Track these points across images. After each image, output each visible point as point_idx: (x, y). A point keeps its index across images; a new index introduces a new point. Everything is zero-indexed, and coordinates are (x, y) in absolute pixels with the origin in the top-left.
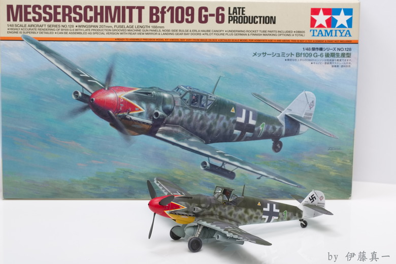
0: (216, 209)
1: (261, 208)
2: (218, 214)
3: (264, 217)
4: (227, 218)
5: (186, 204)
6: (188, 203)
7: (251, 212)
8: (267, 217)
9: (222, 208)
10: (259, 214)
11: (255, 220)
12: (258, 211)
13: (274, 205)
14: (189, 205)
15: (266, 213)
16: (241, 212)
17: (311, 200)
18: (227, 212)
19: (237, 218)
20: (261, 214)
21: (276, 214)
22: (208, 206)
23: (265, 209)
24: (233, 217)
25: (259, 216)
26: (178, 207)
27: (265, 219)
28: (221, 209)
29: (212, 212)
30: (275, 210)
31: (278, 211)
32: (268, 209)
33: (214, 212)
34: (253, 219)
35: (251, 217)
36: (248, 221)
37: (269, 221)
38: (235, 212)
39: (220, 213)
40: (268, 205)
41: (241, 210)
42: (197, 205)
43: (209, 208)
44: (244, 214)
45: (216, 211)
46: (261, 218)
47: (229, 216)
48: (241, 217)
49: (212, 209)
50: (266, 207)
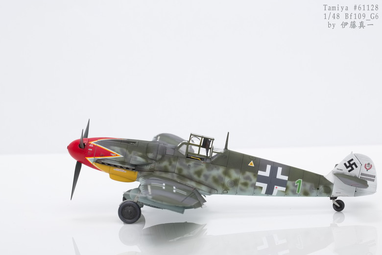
0: (174, 163)
1: (254, 170)
2: (176, 171)
3: (258, 184)
4: (191, 179)
5: (121, 151)
6: (125, 150)
7: (234, 174)
8: (265, 186)
9: (184, 162)
10: (251, 180)
11: (243, 187)
12: (248, 174)
13: (280, 170)
14: (128, 153)
15: (262, 179)
16: (218, 172)
17: (347, 167)
18: (192, 171)
19: (210, 181)
20: (254, 180)
21: (282, 183)
22: (159, 157)
23: (260, 173)
24: (202, 179)
25: (250, 183)
26: (109, 154)
27: (261, 188)
28: (181, 164)
29: (165, 167)
30: (279, 176)
31: (286, 178)
32: (267, 173)
33: (170, 168)
34: (240, 185)
35: (235, 183)
36: (231, 189)
37: (269, 192)
38: (206, 172)
39: (180, 170)
40: (269, 167)
41: (218, 169)
42: (140, 154)
43: (161, 160)
44: (223, 176)
45: (174, 167)
46: (254, 185)
47: (196, 177)
48: (217, 180)
49: (165, 163)
50: (264, 170)
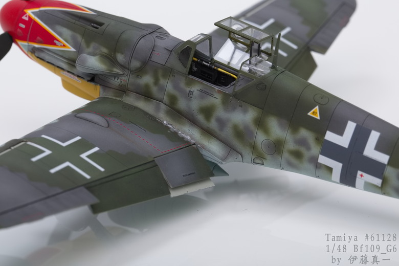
0: (162, 81)
1: (319, 128)
2: (166, 99)
3: (323, 160)
4: (193, 122)
5: (74, 38)
6: (79, 38)
7: (277, 129)
8: (337, 167)
9: (182, 85)
10: (309, 148)
11: (293, 160)
12: (304, 133)
13: (374, 136)
14: (83, 44)
15: (332, 151)
16: (244, 117)
18: (195, 105)
19: (228, 133)
20: (315, 149)
21: (374, 168)
22: (136, 64)
23: (330, 136)
24: (213, 125)
25: (307, 154)
26: (50, 40)
27: (330, 170)
28: (176, 87)
29: (147, 86)
30: (370, 151)
31: (384, 158)
32: (343, 140)
33: (154, 90)
34: (286, 155)
35: (277, 147)
36: (268, 157)
37: (348, 179)
38: (220, 112)
39: (173, 100)
40: (351, 127)
41: (245, 111)
42: (105, 50)
43: (140, 72)
44: (253, 127)
45: (162, 89)
46: (314, 160)
47: (201, 118)
48: (241, 134)
49: (147, 79)
50: (340, 132)
